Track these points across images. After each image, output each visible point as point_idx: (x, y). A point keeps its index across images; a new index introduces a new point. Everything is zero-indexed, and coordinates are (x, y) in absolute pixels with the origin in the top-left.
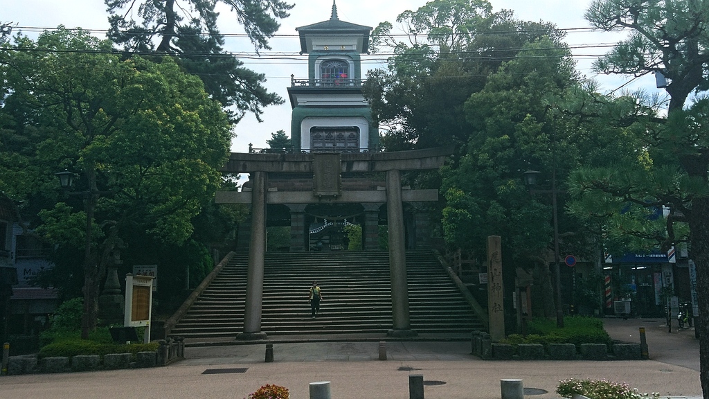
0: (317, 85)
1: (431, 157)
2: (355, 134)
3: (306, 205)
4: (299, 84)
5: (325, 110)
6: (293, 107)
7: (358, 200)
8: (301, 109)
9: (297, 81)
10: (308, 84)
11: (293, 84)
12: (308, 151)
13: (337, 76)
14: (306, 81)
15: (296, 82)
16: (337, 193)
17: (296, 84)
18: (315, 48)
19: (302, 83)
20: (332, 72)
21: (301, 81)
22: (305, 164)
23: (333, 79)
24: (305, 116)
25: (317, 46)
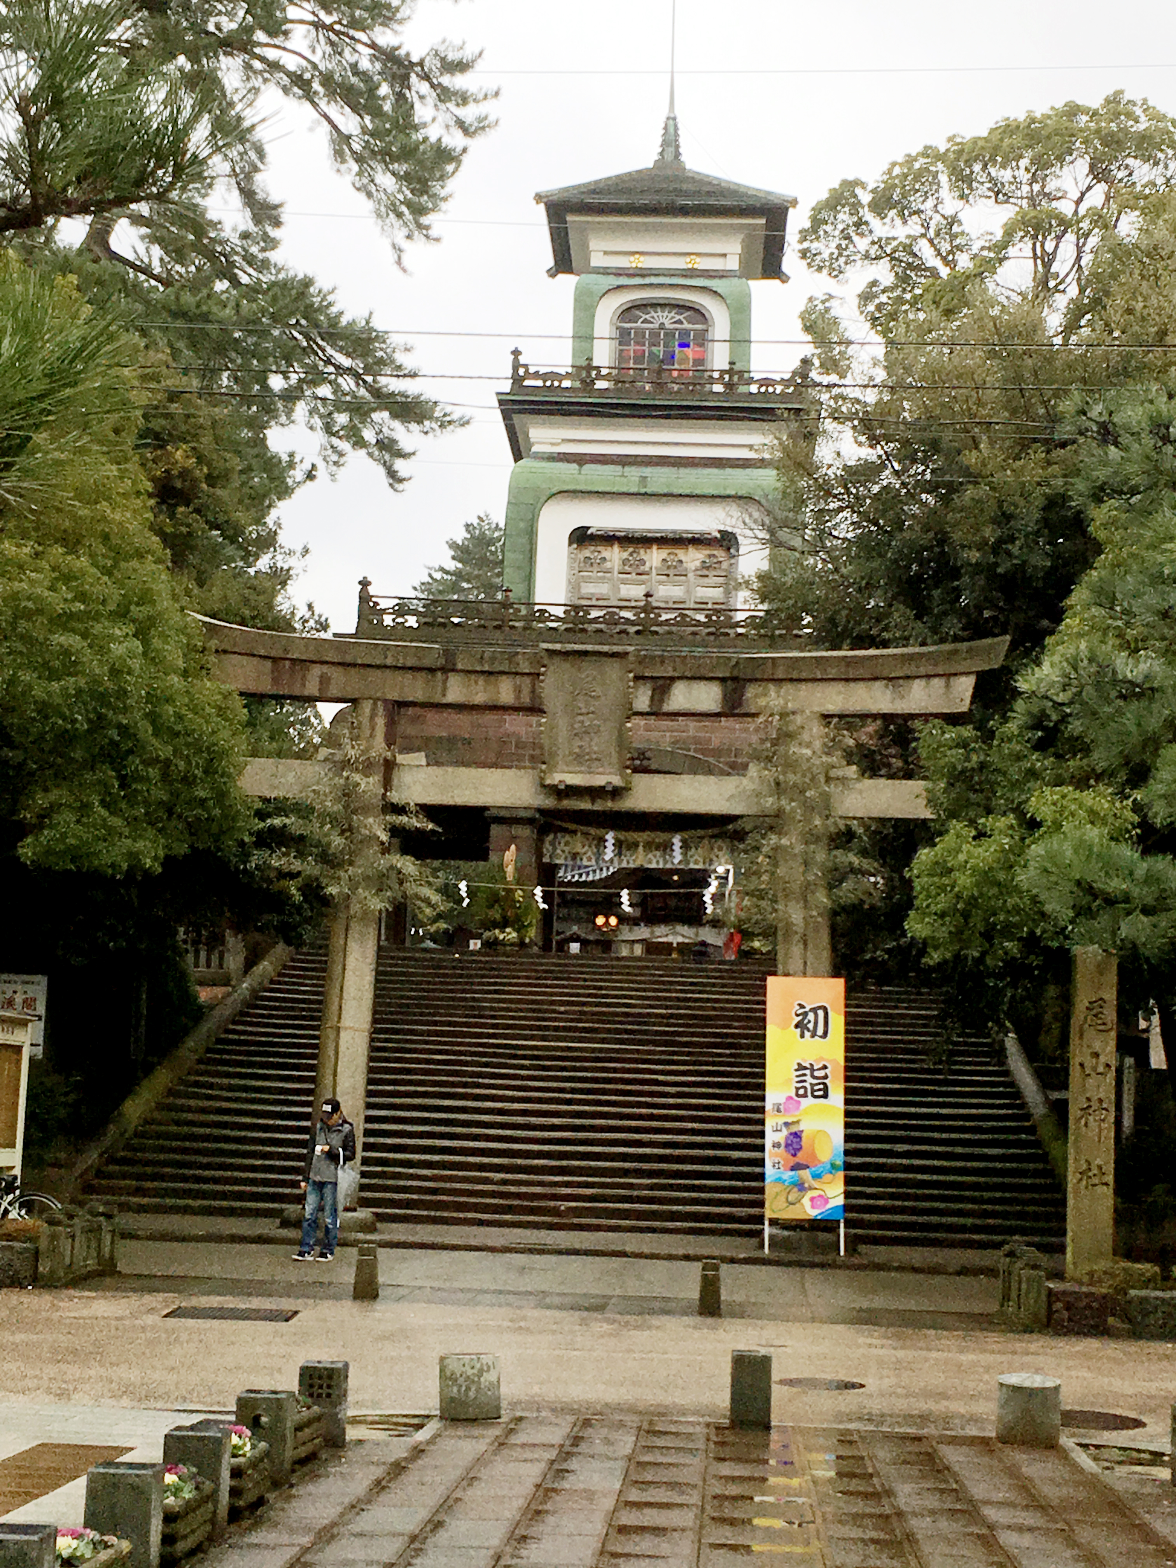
0: (600, 385)
1: (927, 677)
2: (723, 556)
4: (539, 383)
6: (516, 457)
7: (684, 806)
8: (542, 465)
9: (532, 370)
10: (566, 384)
11: (517, 380)
14: (562, 371)
15: (528, 375)
16: (617, 781)
17: (529, 383)
18: (597, 260)
19: (544, 377)
20: (654, 342)
21: (542, 370)
24: (554, 490)
25: (606, 253)
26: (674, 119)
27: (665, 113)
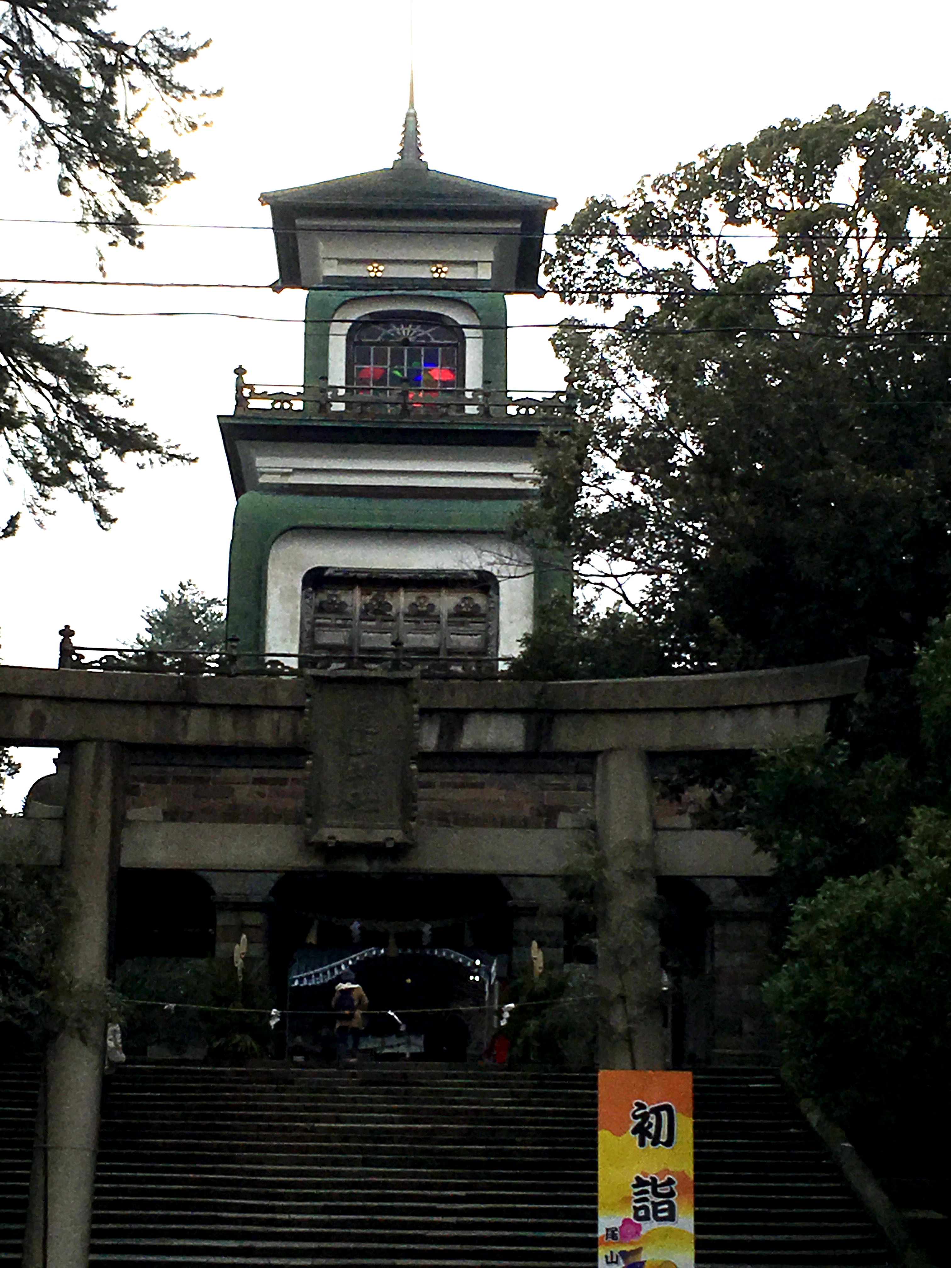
0: (336, 407)
1: (774, 706)
2: (479, 600)
3: (275, 876)
4: (266, 404)
5: (363, 503)
6: (239, 489)
7: (483, 866)
8: (268, 498)
9: (258, 390)
10: (298, 405)
11: (241, 401)
12: (293, 663)
13: (415, 378)
14: (293, 391)
15: (253, 395)
16: (397, 835)
17: (254, 404)
18: (331, 270)
20: (397, 359)
21: (271, 390)
22: (276, 716)
23: (398, 389)
24: (285, 526)
25: (341, 261)
26: (415, 115)
27: (405, 109)
